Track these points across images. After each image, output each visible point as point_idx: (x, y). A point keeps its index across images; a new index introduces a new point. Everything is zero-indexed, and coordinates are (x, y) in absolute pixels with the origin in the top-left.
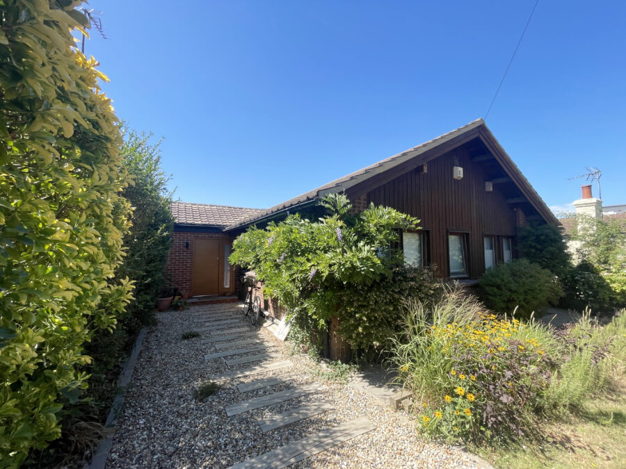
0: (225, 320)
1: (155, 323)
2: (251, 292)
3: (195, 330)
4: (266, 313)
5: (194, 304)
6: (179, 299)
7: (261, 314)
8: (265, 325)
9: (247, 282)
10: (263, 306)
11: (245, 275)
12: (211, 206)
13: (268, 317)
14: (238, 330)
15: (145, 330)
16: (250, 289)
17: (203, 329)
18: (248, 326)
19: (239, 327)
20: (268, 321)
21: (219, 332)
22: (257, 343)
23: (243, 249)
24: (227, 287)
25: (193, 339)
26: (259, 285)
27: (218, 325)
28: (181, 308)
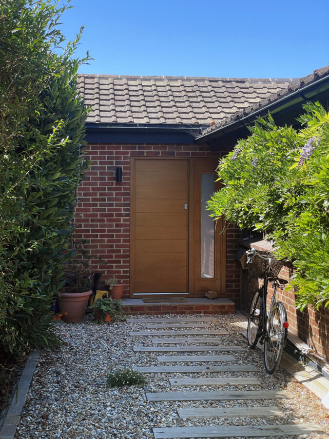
0: (202, 352)
1: (56, 345)
2: (263, 292)
3: (135, 368)
4: (304, 348)
5: (135, 311)
6: (104, 296)
7: (289, 347)
8: (299, 376)
9: (254, 265)
10: (293, 329)
11: (249, 248)
12: (170, 79)
13: (307, 358)
14: (233, 381)
15: (36, 358)
16: (261, 282)
17: (153, 369)
18: (255, 374)
19: (233, 374)
20: (308, 369)
21: (188, 380)
22: (276, 418)
23: (242, 182)
24: (209, 276)
25: (132, 388)
26: (283, 273)
27: (187, 364)
28: (108, 319)
